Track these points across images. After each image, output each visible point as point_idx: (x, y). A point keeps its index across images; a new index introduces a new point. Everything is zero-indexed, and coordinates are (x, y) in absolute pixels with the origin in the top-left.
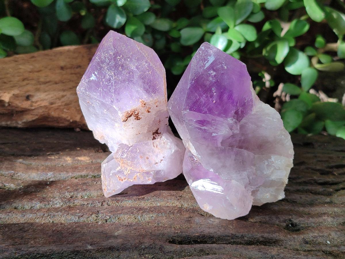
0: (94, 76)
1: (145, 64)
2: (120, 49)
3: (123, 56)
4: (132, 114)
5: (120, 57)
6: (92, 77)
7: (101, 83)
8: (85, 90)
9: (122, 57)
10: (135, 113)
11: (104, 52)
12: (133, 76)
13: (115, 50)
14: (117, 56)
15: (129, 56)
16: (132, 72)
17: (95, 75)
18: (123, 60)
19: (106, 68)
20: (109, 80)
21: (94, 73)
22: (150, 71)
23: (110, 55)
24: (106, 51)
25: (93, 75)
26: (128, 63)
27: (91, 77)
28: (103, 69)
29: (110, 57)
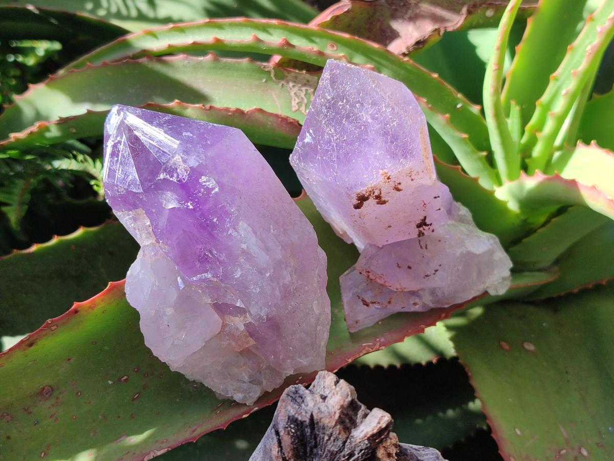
0: (309, 137)
1: (386, 111)
2: (341, 89)
3: (348, 101)
4: (370, 195)
5: (343, 102)
6: (307, 138)
7: (319, 147)
8: (299, 159)
9: (346, 102)
10: (374, 193)
11: (319, 96)
12: (366, 131)
13: (333, 91)
14: (338, 102)
15: (358, 100)
16: (365, 126)
17: (310, 135)
18: (348, 106)
19: (324, 122)
20: (329, 142)
21: (309, 132)
22: (395, 121)
23: (328, 100)
24: (322, 94)
25: (308, 134)
26: (356, 111)
27: (305, 138)
28: (319, 124)
29: (327, 105)
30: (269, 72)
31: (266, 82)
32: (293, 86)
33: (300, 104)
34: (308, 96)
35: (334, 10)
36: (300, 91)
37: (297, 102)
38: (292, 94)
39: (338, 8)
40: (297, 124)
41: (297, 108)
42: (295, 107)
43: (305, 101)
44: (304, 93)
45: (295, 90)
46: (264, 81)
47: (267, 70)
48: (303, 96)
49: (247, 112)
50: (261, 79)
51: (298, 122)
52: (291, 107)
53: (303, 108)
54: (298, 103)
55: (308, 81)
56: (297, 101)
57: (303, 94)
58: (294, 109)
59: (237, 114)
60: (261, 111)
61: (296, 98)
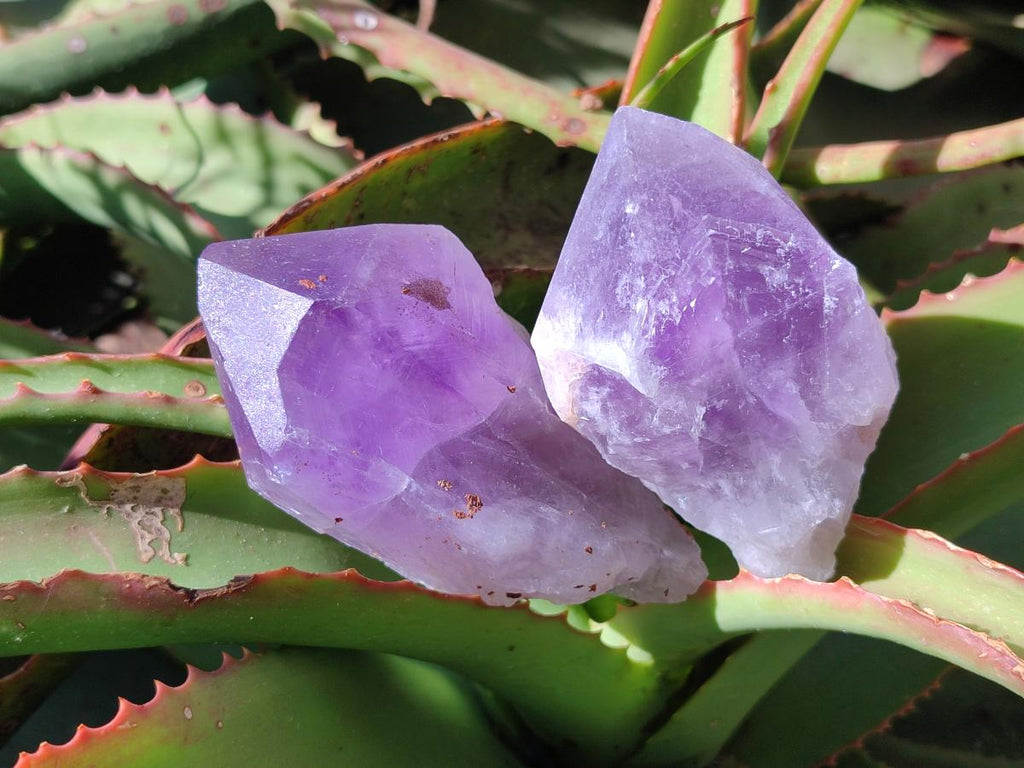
30: (75, 489)
31: (69, 511)
32: (132, 508)
33: (154, 544)
34: (167, 523)
35: (187, 334)
36: (150, 517)
37: (148, 540)
38: (134, 524)
39: (192, 329)
40: (167, 586)
41: (151, 553)
42: (146, 551)
43: (167, 535)
44: (161, 518)
45: (140, 514)
46: (66, 510)
47: (68, 485)
48: (160, 525)
49: (47, 585)
50: (58, 508)
51: (168, 582)
52: (137, 556)
53: (164, 551)
54: (149, 544)
55: (165, 491)
56: (148, 538)
57: (157, 521)
58: (145, 557)
59: (23, 596)
60: (77, 575)
61: (145, 533)
